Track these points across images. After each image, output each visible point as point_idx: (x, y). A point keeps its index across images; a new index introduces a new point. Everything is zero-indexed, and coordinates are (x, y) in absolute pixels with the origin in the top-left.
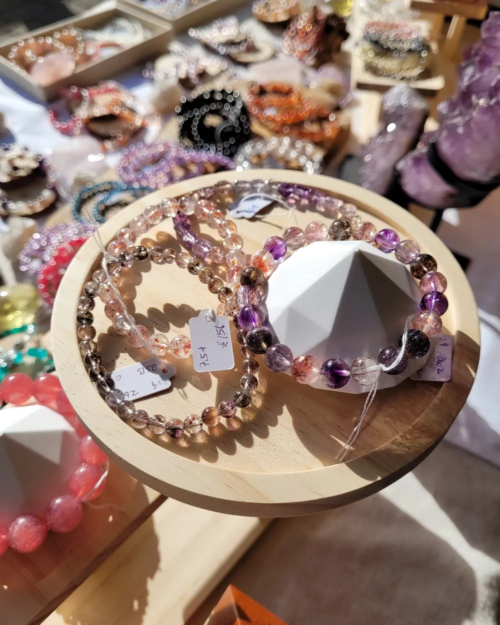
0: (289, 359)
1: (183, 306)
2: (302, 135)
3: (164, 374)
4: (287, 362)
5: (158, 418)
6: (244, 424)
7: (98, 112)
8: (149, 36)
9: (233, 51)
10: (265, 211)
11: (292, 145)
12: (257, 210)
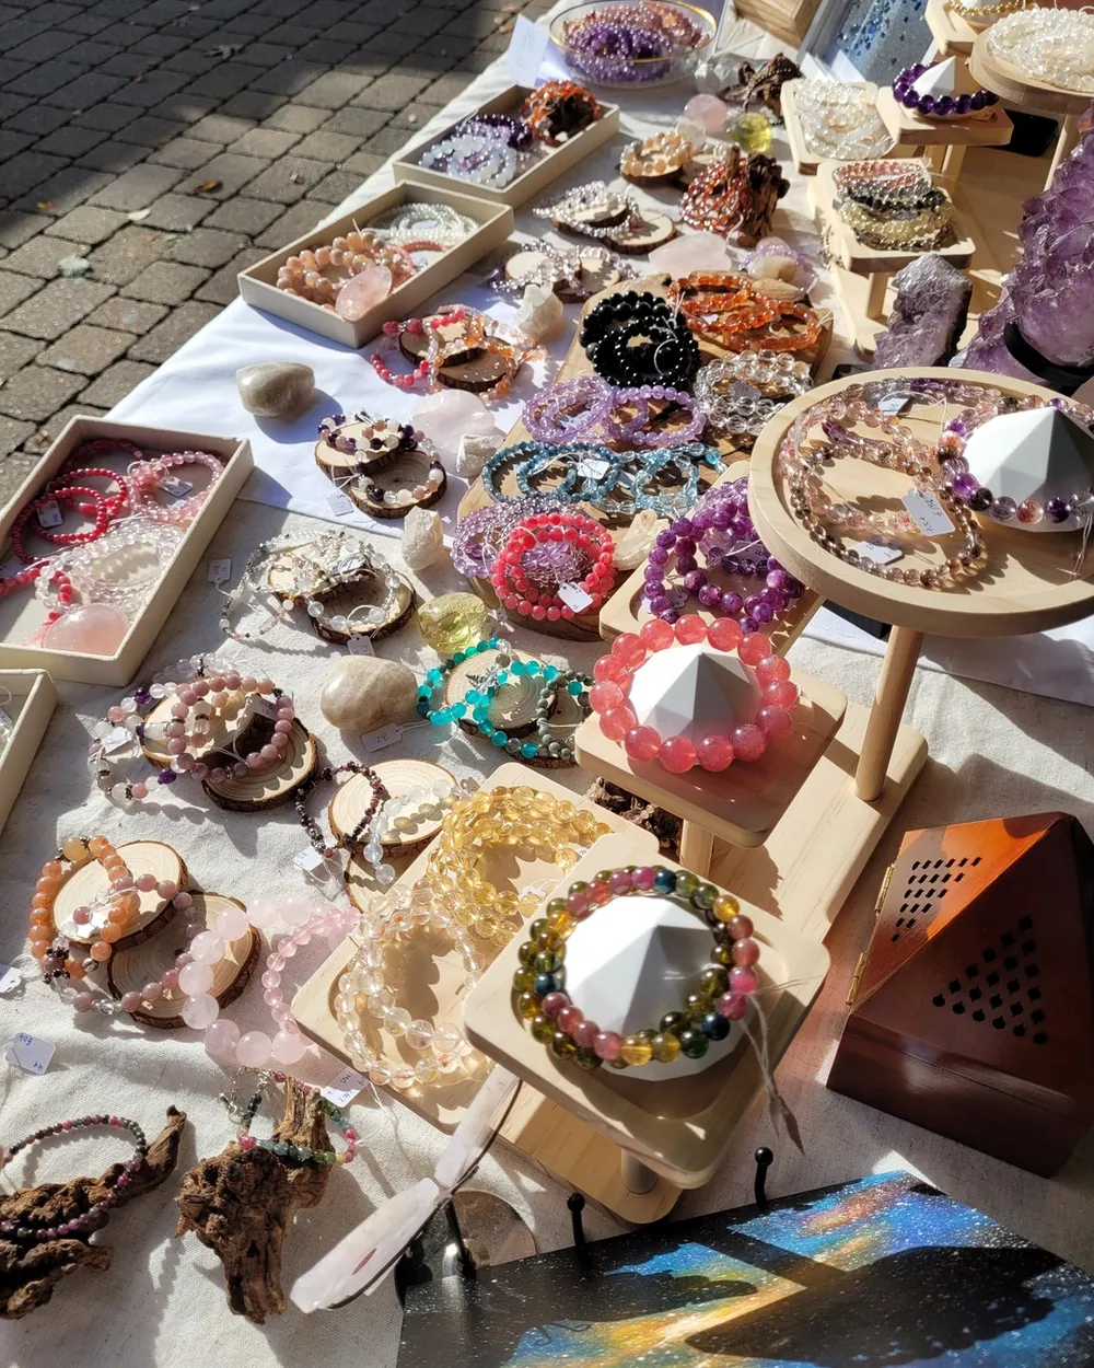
0: (1015, 506)
1: (874, 497)
2: (774, 345)
3: (891, 545)
4: (1013, 510)
5: (912, 571)
6: (979, 571)
7: (454, 349)
8: (475, 229)
9: (613, 232)
10: (906, 408)
11: (764, 362)
12: (899, 408)
